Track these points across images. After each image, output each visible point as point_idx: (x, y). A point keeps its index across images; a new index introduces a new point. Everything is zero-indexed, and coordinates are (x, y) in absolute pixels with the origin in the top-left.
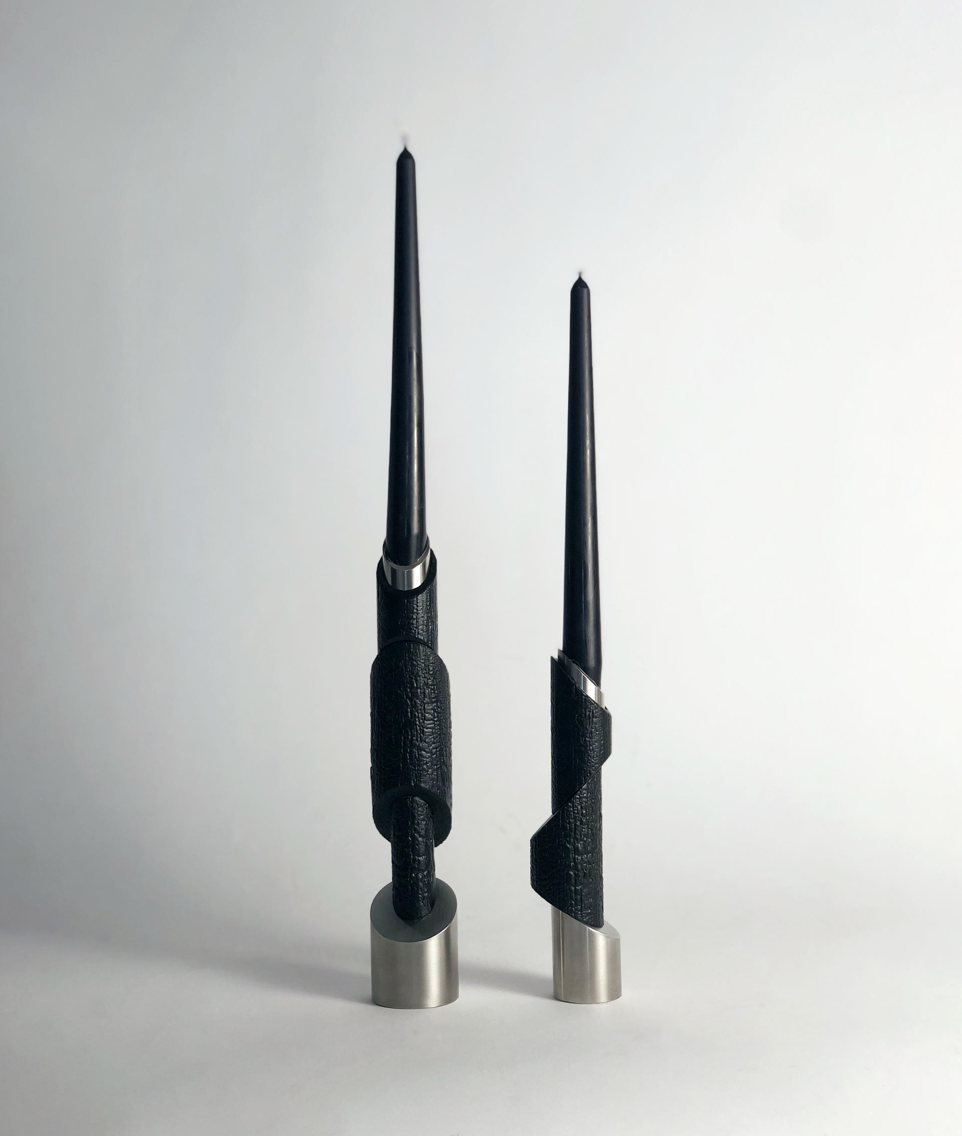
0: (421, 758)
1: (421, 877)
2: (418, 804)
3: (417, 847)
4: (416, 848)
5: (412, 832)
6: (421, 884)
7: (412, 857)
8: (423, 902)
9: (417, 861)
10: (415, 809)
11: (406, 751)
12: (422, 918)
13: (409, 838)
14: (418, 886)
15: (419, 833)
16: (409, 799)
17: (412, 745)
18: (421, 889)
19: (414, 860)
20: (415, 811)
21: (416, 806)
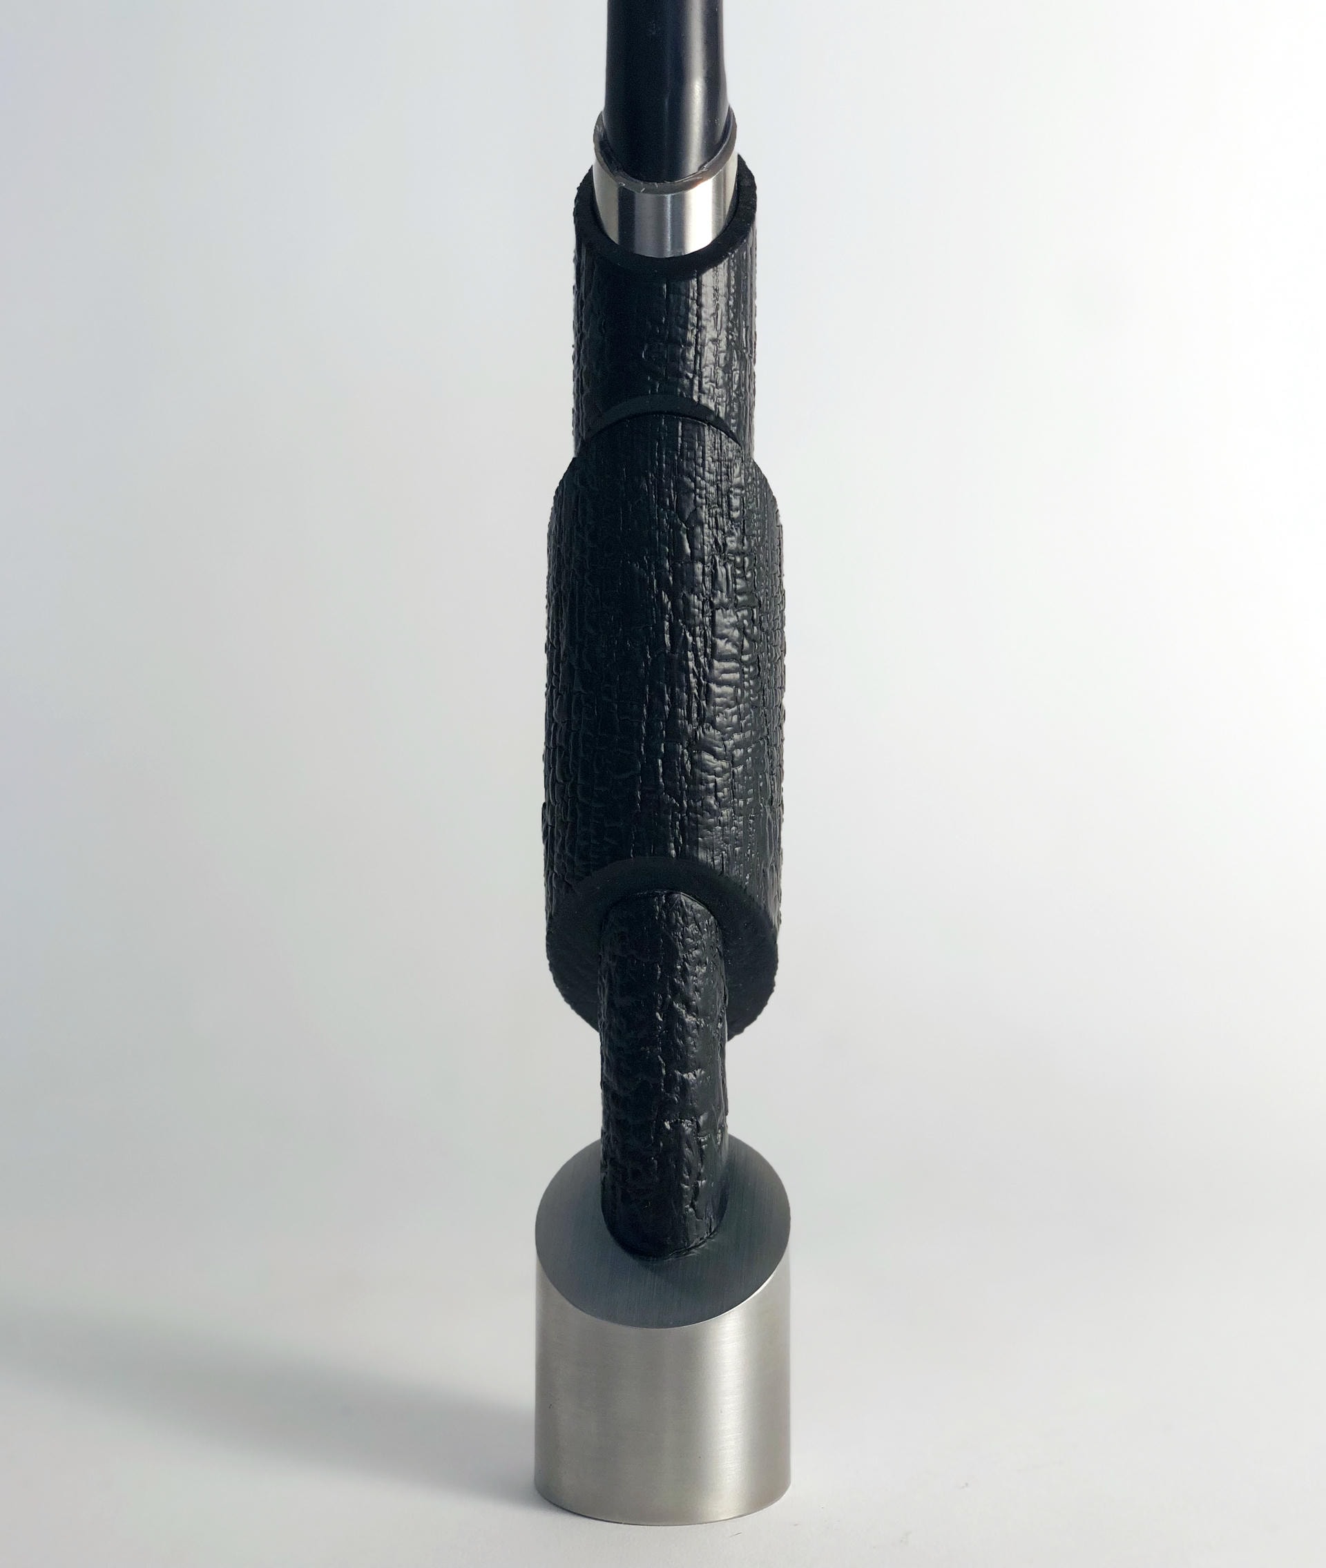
0: (697, 771)
1: (688, 1130)
2: (685, 915)
3: (680, 1042)
4: (677, 1046)
5: (665, 996)
6: (687, 1151)
7: (664, 1072)
8: (693, 1205)
9: (677, 1083)
10: (675, 928)
11: (652, 752)
12: (690, 1249)
13: (658, 1014)
14: (679, 1157)
15: (686, 1001)
16: (660, 900)
17: (675, 734)
18: (689, 1165)
19: (670, 1081)
20: (676, 935)
21: (680, 918)
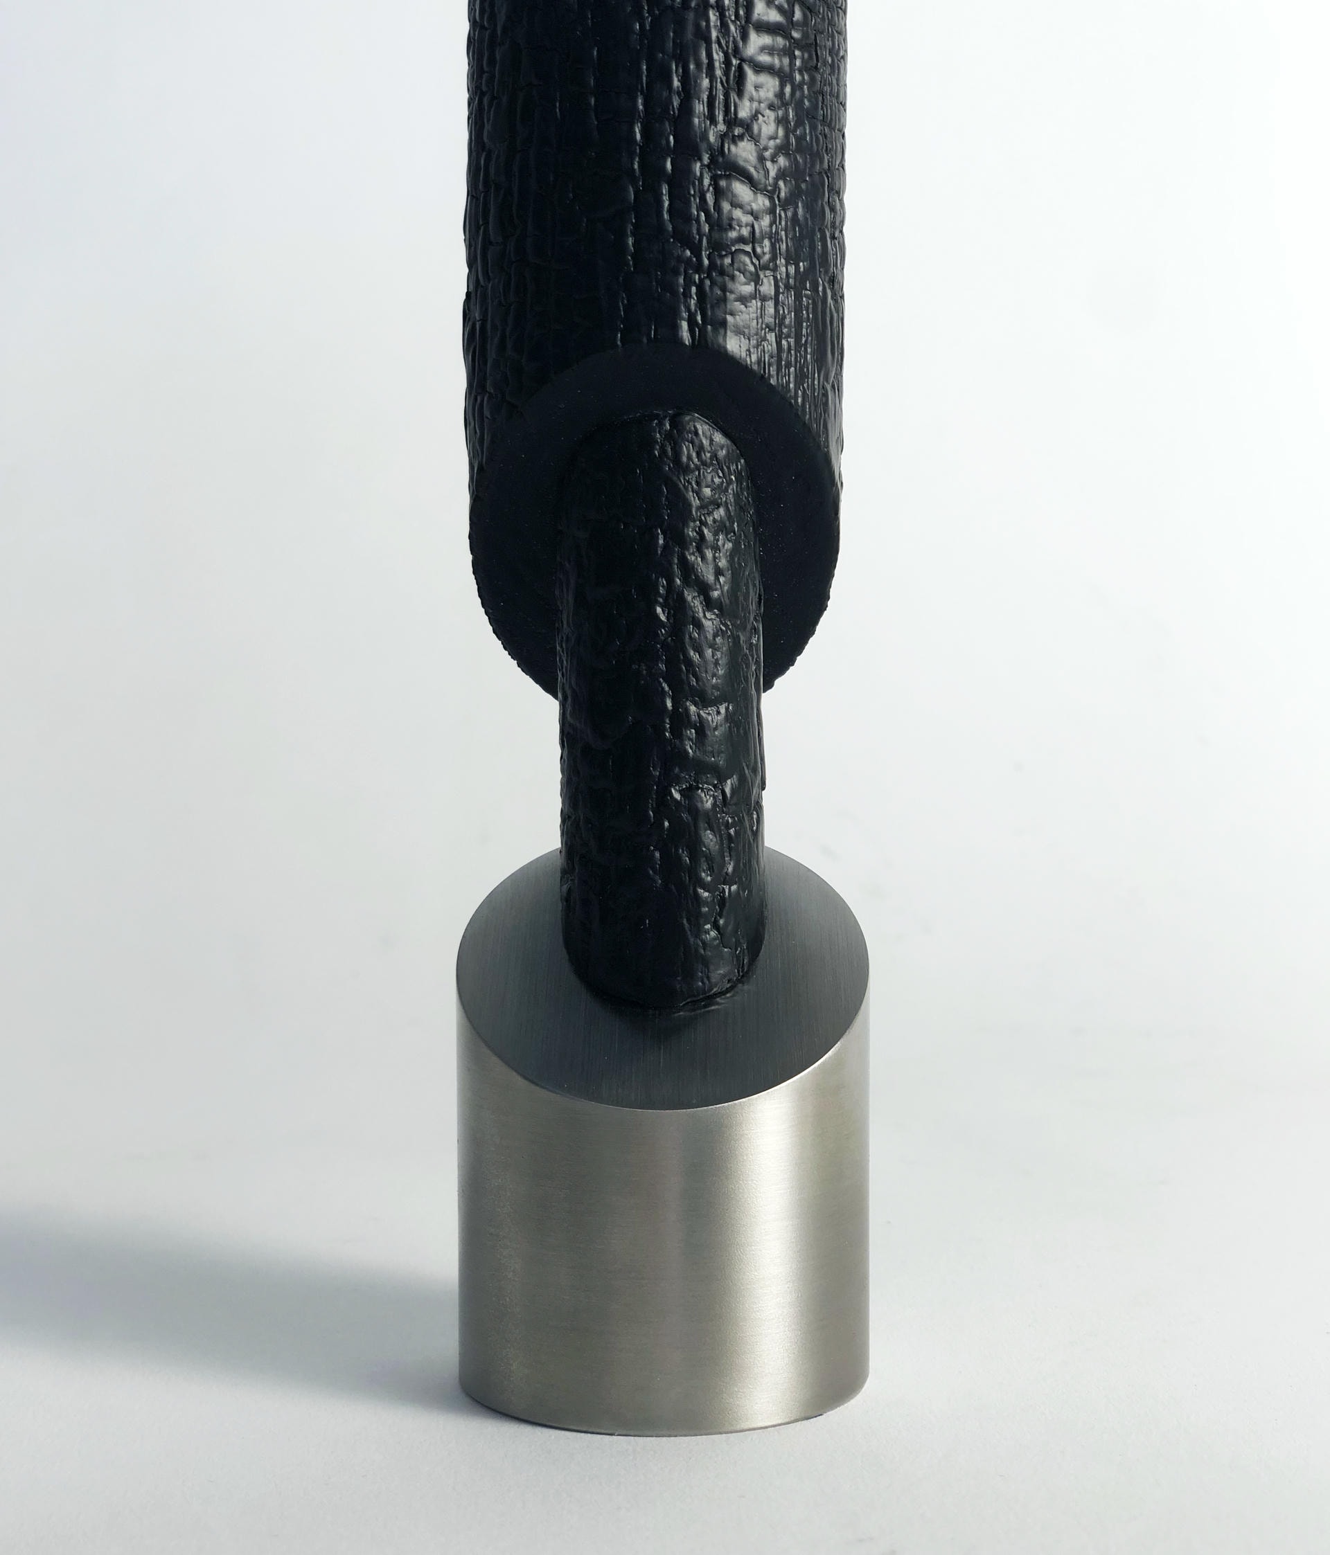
1: (709, 804)
2: (700, 450)
3: (695, 656)
4: (689, 662)
5: (670, 581)
6: (709, 838)
7: (669, 704)
8: (716, 926)
9: (690, 725)
10: (686, 470)
11: (653, 173)
12: (710, 999)
13: (659, 610)
14: (694, 846)
15: (704, 589)
16: (661, 424)
17: (688, 147)
18: (709, 859)
19: (680, 720)
20: (688, 482)
21: (694, 455)
